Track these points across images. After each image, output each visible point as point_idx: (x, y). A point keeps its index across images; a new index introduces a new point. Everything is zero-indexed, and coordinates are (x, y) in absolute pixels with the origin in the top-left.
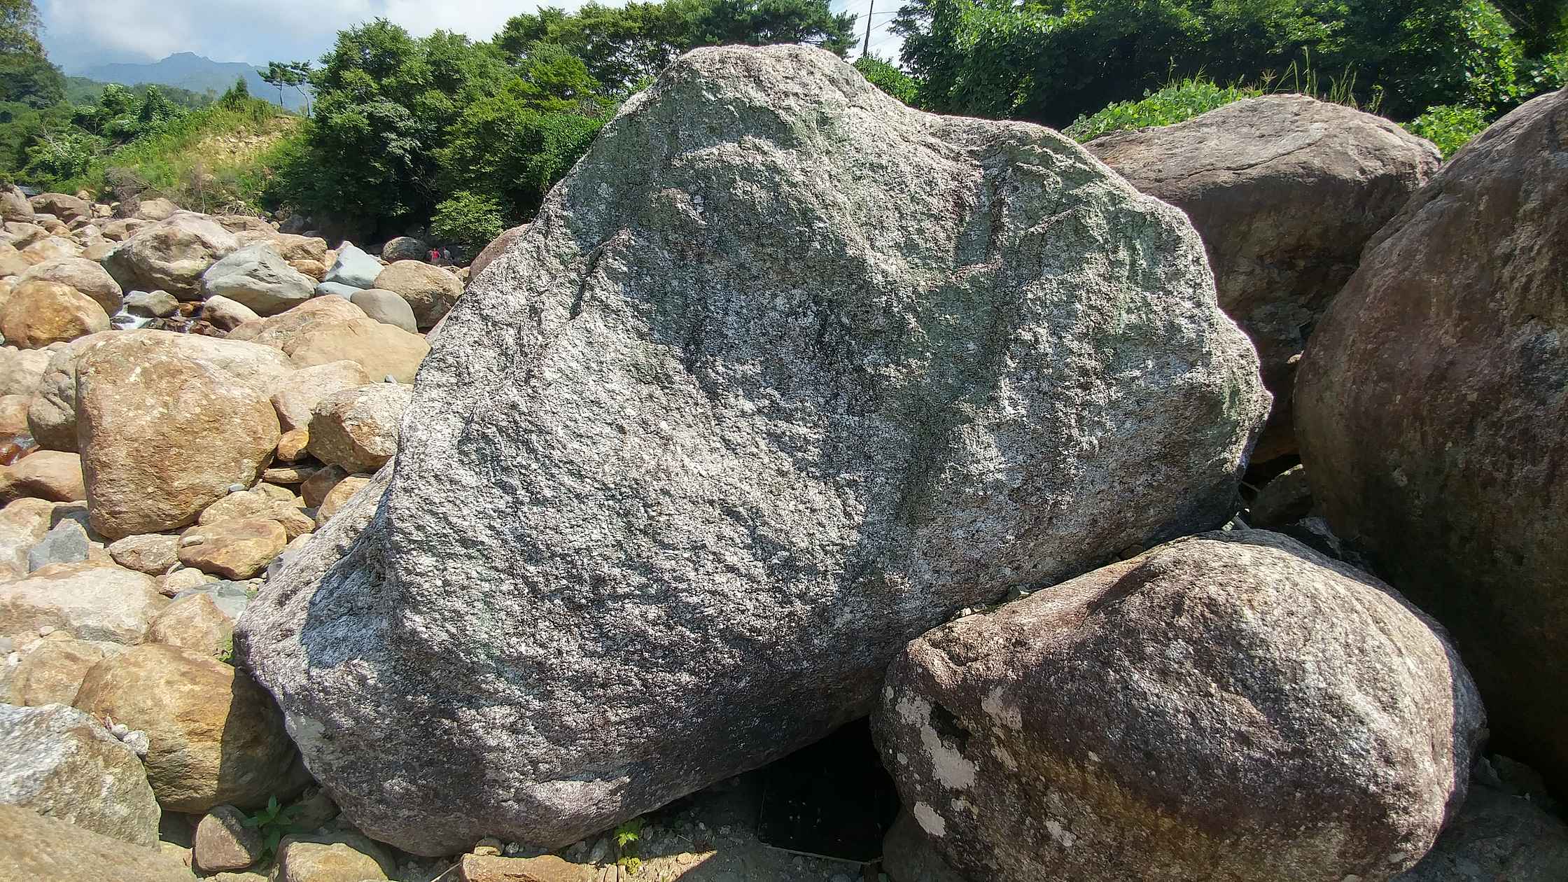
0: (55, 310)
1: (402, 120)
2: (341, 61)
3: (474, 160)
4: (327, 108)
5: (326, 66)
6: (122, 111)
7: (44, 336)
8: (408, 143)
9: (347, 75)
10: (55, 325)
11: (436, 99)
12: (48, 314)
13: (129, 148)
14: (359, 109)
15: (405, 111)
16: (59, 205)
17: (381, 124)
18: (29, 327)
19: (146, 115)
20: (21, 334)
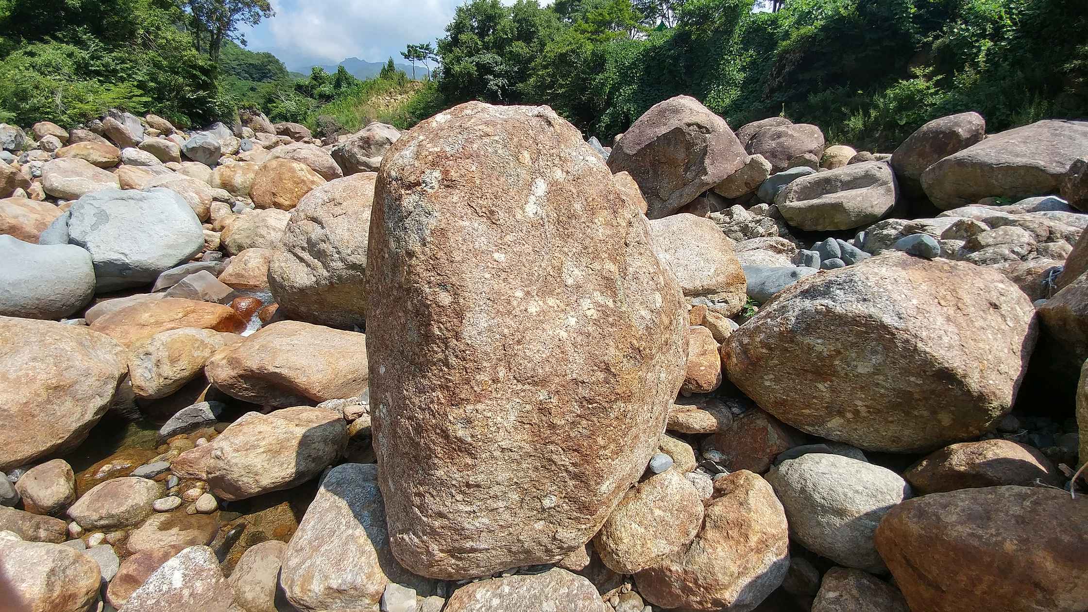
0: (295, 182)
1: (497, 65)
2: (458, 28)
3: (551, 86)
4: (451, 62)
5: (449, 34)
6: (324, 83)
7: (287, 203)
8: (501, 81)
9: (463, 37)
10: (295, 194)
11: (519, 47)
12: (290, 185)
13: (330, 105)
14: (470, 60)
15: (499, 59)
16: (292, 130)
17: (485, 69)
18: (274, 194)
19: (338, 85)
20: (268, 199)
